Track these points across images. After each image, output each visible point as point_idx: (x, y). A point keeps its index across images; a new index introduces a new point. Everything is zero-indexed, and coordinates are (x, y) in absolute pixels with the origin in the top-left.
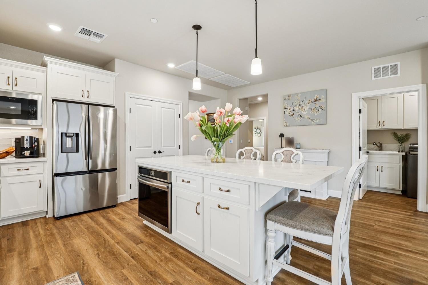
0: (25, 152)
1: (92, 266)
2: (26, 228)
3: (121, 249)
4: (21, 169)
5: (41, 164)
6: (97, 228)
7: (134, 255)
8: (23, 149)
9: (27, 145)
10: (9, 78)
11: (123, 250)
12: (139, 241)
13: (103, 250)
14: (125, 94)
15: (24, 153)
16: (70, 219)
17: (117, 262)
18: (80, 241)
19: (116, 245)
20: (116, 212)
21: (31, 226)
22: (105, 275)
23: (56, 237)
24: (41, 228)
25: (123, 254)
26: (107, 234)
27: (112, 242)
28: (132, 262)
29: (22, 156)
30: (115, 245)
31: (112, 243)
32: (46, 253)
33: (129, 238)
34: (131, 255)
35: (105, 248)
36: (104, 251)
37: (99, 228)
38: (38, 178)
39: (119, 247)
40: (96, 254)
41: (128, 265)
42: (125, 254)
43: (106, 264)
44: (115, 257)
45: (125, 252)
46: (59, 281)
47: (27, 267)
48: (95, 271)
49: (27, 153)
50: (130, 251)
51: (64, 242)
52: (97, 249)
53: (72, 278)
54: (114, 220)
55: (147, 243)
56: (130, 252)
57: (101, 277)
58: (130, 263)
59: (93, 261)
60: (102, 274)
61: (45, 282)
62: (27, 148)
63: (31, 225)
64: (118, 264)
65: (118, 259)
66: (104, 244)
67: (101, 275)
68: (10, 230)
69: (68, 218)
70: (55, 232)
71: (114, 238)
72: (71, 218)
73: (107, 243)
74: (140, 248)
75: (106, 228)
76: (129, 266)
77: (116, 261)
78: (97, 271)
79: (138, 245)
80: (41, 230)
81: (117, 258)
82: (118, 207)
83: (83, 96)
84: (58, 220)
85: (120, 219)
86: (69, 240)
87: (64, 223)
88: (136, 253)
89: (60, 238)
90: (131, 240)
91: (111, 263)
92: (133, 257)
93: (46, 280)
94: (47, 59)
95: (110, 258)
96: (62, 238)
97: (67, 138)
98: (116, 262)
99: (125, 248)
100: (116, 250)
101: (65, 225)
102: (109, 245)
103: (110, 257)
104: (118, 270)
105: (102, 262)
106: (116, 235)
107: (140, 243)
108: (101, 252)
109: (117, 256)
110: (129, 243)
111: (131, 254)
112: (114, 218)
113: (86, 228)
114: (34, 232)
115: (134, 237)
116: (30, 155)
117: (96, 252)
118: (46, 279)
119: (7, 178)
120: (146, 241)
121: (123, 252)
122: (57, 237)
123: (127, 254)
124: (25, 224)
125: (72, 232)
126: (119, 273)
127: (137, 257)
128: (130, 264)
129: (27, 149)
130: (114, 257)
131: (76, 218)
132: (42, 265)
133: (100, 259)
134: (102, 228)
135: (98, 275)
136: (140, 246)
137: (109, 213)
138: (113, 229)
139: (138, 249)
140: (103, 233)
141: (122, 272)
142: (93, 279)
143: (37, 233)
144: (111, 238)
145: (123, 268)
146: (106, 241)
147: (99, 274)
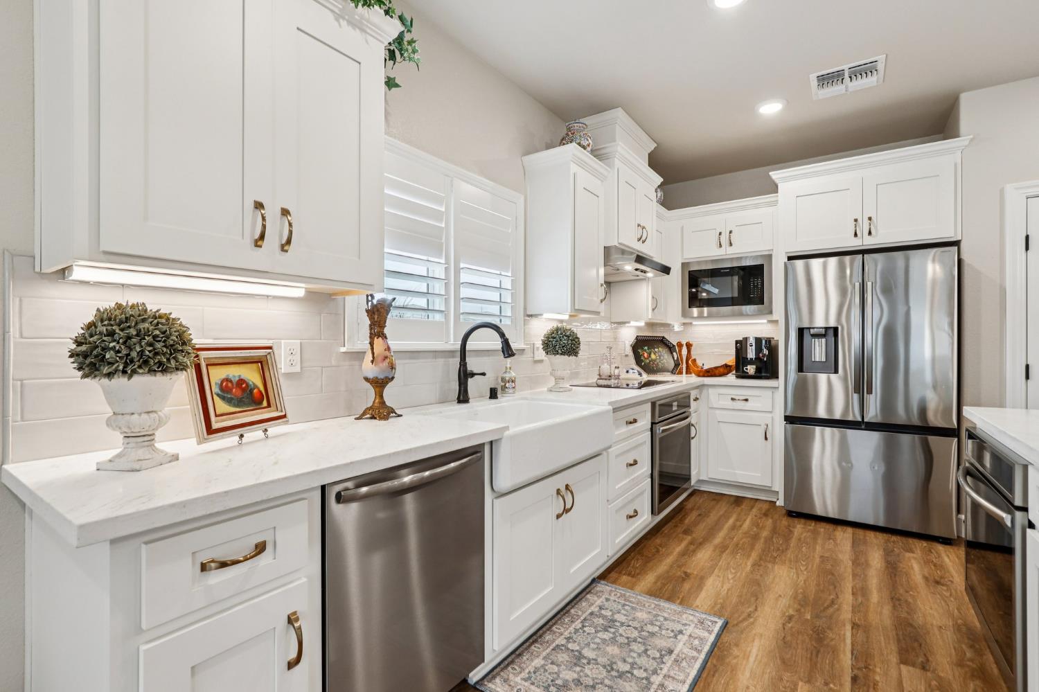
0: (749, 367)
1: (758, 629)
2: (734, 508)
3: (849, 641)
4: (737, 398)
5: (769, 393)
6: (845, 568)
7: (866, 677)
8: (747, 362)
9: (751, 354)
10: (720, 234)
11: (849, 647)
12: (921, 659)
13: (809, 618)
14: (1002, 192)
15: (747, 369)
16: (812, 525)
17: (811, 660)
18: (785, 574)
19: (848, 627)
20: (939, 556)
21: (742, 510)
22: (760, 662)
23: (757, 545)
24: (752, 519)
25: (842, 656)
26: (853, 594)
27: (846, 614)
28: (841, 685)
29: (744, 374)
30: (844, 625)
31: (842, 617)
32: (720, 561)
33: (897, 635)
34: (856, 672)
35: (817, 617)
36: (807, 620)
37: (849, 570)
38: (764, 419)
39: (849, 634)
40: (787, 614)
41: (826, 684)
42: (846, 659)
43: (784, 643)
44: (815, 647)
45: (850, 656)
46: (692, 613)
47: (679, 567)
48: (753, 641)
49: (751, 369)
50: (866, 662)
51: (761, 559)
52: (799, 607)
53: (710, 624)
54: (907, 574)
55: (939, 679)
56: (861, 665)
57: (752, 659)
58: (834, 685)
59: (767, 623)
60: (757, 655)
61: (678, 601)
62: (751, 359)
63: (743, 507)
64: (808, 664)
65: (817, 656)
66: (822, 608)
67: (754, 656)
68: (714, 503)
69: (809, 522)
70: (763, 535)
71: (859, 611)
72: (815, 524)
73: (831, 610)
74: (900, 674)
75: (865, 579)
76: (825, 688)
77: (809, 656)
78: (757, 643)
79: (902, 666)
80: (748, 522)
81: (818, 652)
82: (956, 548)
83: (856, 235)
84: (789, 518)
85: (926, 579)
86: (769, 562)
87: (794, 527)
88: (877, 678)
89: (760, 550)
90: (899, 641)
91: (794, 652)
92: (854, 679)
93: (682, 599)
94: (775, 175)
95: (803, 642)
96: (763, 551)
97: (813, 340)
98: (806, 658)
99: (859, 647)
100: (834, 637)
101: (791, 531)
102: (831, 617)
103: (807, 640)
104: (793, 674)
105: (781, 636)
106: (872, 605)
107: (913, 665)
108: (800, 617)
109: (822, 650)
110: (883, 644)
111: (858, 669)
112: (913, 568)
113: (821, 557)
114: (737, 520)
115: (916, 640)
116: (755, 373)
117: (791, 612)
118: (683, 597)
119: (718, 412)
120: (942, 674)
121: (844, 651)
122: (759, 546)
123: (850, 662)
124: (738, 500)
125: (789, 552)
126: (787, 681)
127: (869, 687)
128: (832, 686)
129: (751, 362)
130: (815, 645)
131: (822, 528)
132: (697, 575)
133: (784, 629)
134: (854, 575)
135: (750, 652)
136: (909, 671)
137: (913, 552)
138: (880, 590)
139: (894, 673)
140: (848, 585)
141: (796, 685)
142: (736, 651)
143: (738, 523)
144: (852, 607)
145: (807, 679)
146: (835, 604)
147: (754, 651)
